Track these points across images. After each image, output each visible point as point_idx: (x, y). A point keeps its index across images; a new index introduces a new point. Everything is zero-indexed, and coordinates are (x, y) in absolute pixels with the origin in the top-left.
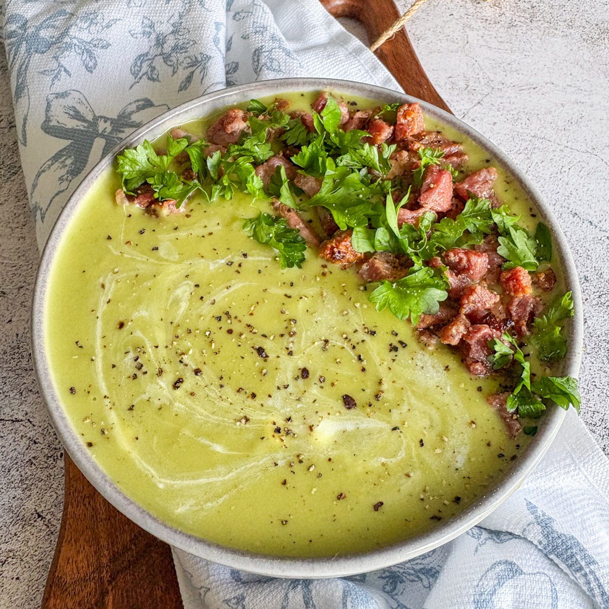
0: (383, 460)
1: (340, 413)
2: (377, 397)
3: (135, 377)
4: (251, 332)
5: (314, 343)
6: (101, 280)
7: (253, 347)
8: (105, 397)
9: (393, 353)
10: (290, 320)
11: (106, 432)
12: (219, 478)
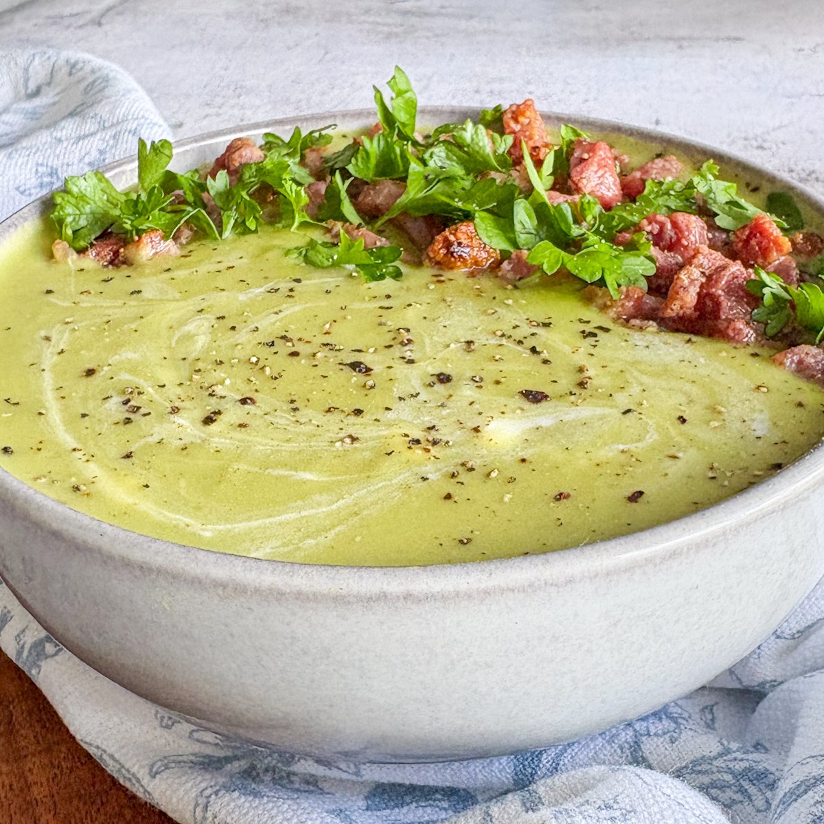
0: (621, 447)
1: (522, 409)
2: (582, 385)
3: (128, 421)
4: (332, 350)
5: (448, 346)
6: (43, 333)
7: (340, 364)
8: (74, 450)
9: (591, 340)
10: (398, 330)
11: (83, 488)
12: (322, 509)
